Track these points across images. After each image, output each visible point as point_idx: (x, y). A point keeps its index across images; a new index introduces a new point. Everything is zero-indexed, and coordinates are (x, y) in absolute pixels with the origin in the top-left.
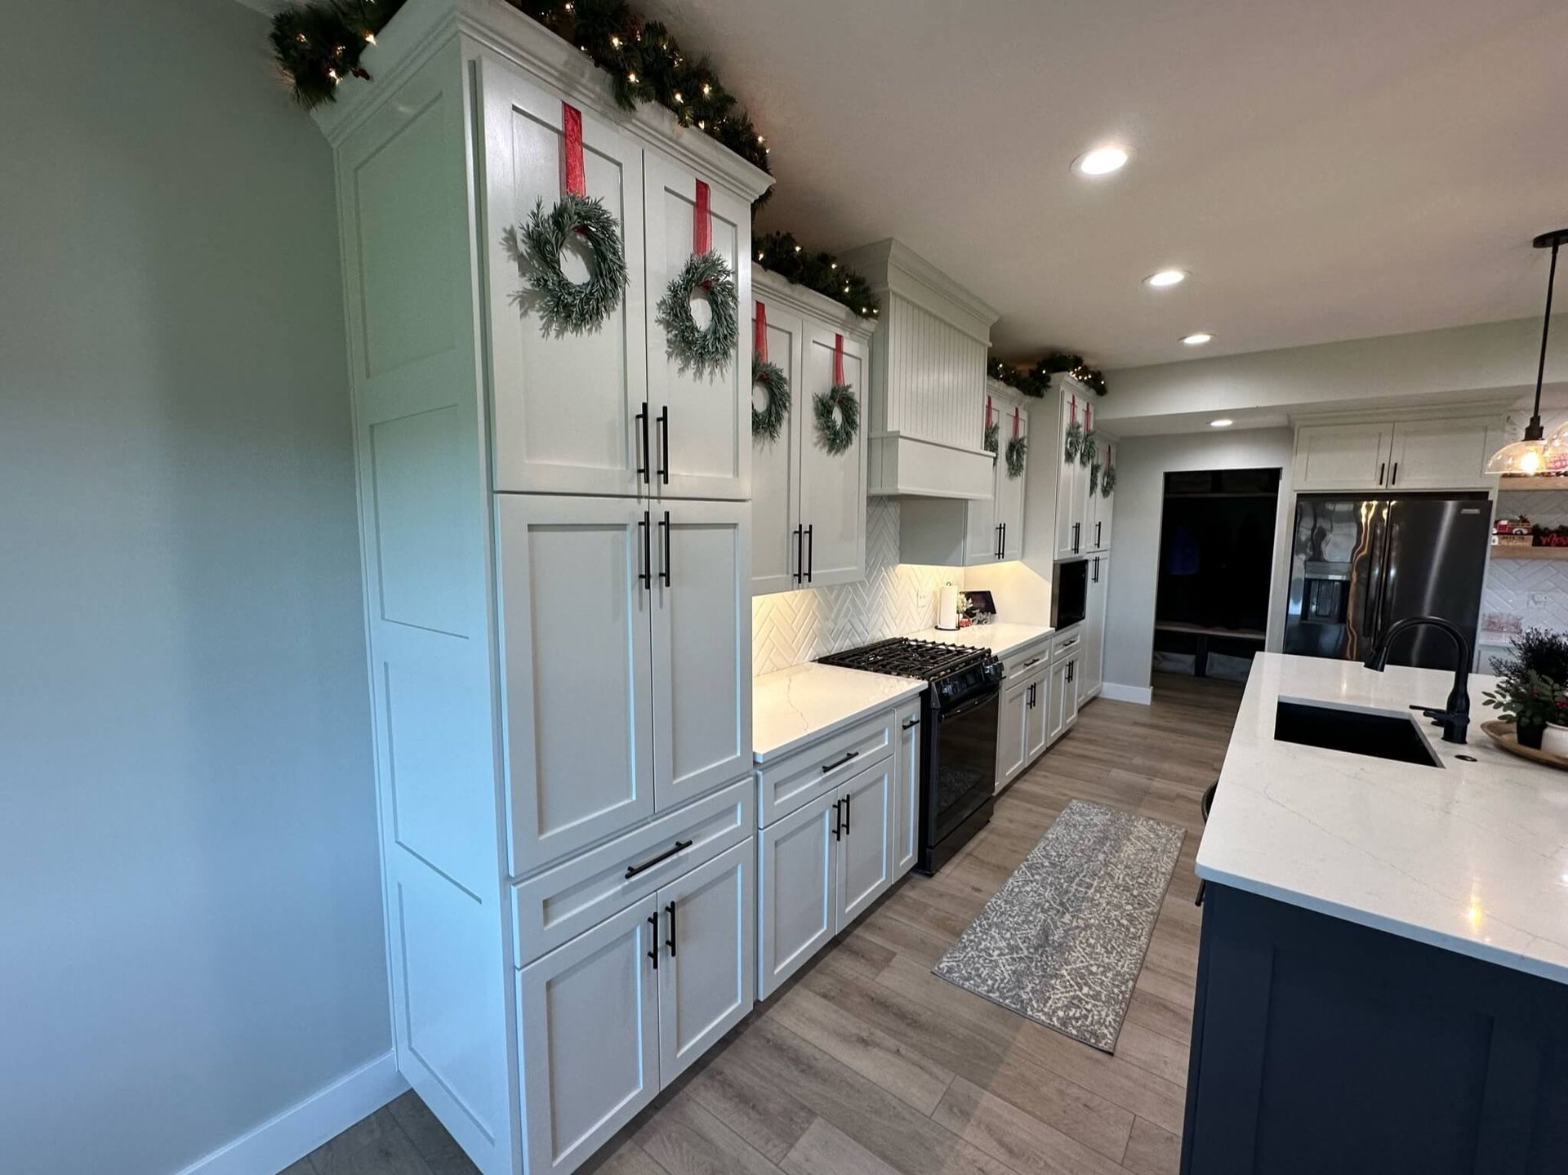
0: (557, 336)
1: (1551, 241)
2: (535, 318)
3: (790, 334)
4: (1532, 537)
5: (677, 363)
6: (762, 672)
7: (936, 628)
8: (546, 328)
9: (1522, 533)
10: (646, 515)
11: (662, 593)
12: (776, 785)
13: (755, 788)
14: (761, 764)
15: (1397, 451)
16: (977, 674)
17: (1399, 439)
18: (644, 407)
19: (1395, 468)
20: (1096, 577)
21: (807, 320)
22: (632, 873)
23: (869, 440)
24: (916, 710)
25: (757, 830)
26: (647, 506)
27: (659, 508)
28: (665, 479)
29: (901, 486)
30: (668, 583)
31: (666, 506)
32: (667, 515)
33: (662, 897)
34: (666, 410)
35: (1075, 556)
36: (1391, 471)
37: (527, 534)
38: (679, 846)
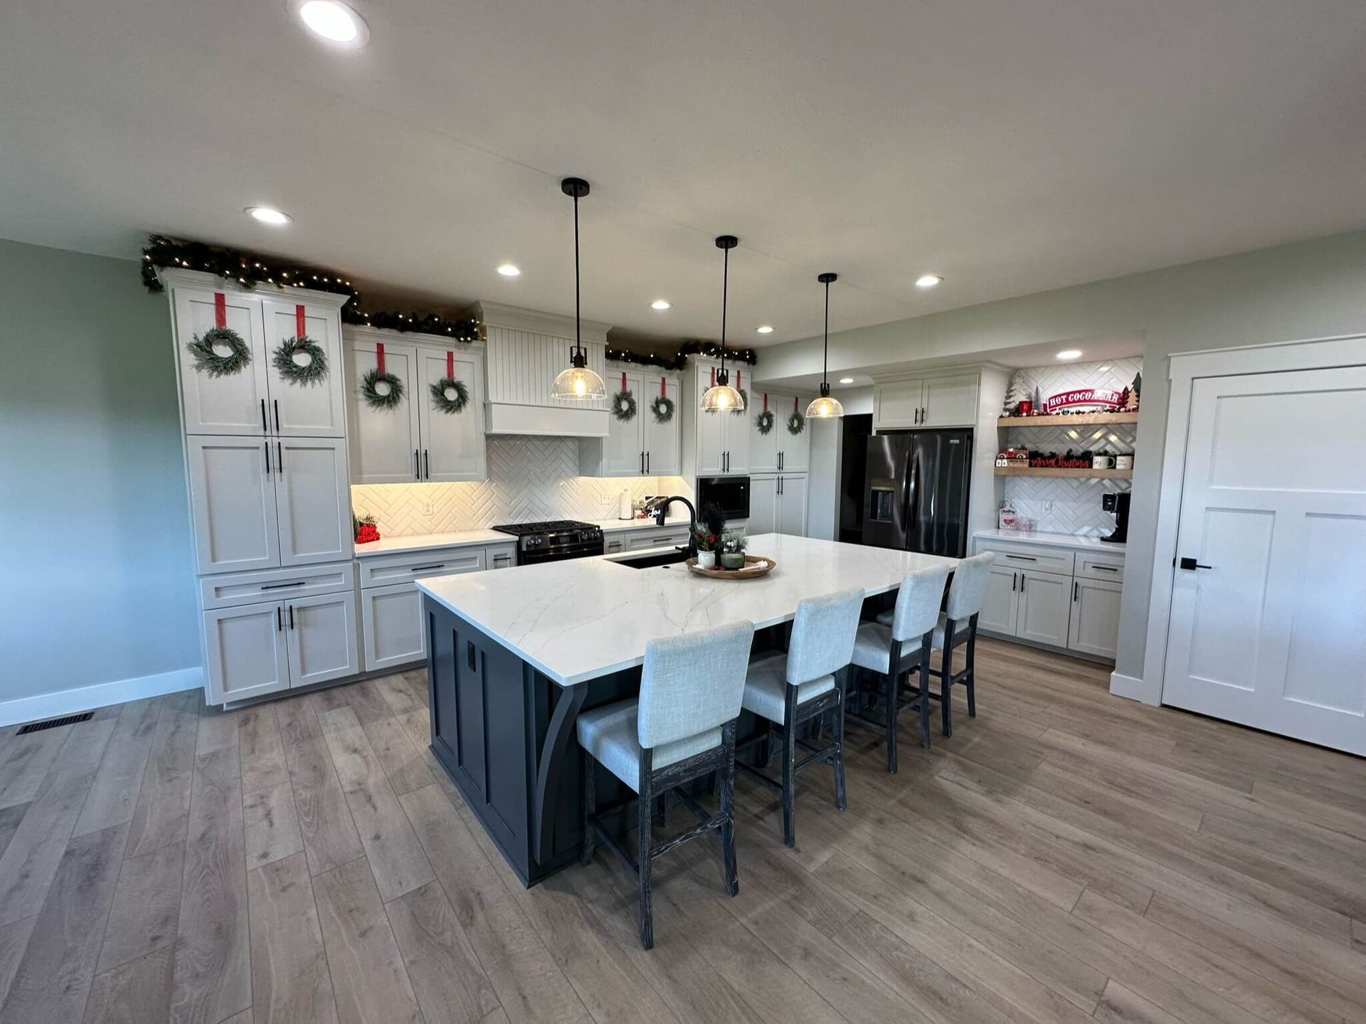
0: (217, 377)
1: (825, 279)
2: (205, 372)
3: (407, 356)
4: (1028, 460)
5: (288, 382)
6: (434, 531)
7: (620, 519)
8: (211, 375)
9: (1022, 458)
10: (266, 443)
11: (281, 476)
12: (372, 570)
13: (356, 569)
14: (358, 558)
15: (925, 400)
16: (574, 538)
17: (925, 392)
18: (263, 401)
19: (923, 412)
20: (780, 490)
21: (421, 347)
22: (267, 588)
23: (484, 405)
24: (511, 552)
25: (357, 589)
26: (269, 440)
27: (276, 440)
28: (278, 429)
29: (496, 430)
30: (281, 471)
31: (281, 440)
32: (279, 443)
33: (288, 604)
34: (276, 401)
35: (725, 474)
36: (921, 414)
37: (202, 450)
38: (299, 584)
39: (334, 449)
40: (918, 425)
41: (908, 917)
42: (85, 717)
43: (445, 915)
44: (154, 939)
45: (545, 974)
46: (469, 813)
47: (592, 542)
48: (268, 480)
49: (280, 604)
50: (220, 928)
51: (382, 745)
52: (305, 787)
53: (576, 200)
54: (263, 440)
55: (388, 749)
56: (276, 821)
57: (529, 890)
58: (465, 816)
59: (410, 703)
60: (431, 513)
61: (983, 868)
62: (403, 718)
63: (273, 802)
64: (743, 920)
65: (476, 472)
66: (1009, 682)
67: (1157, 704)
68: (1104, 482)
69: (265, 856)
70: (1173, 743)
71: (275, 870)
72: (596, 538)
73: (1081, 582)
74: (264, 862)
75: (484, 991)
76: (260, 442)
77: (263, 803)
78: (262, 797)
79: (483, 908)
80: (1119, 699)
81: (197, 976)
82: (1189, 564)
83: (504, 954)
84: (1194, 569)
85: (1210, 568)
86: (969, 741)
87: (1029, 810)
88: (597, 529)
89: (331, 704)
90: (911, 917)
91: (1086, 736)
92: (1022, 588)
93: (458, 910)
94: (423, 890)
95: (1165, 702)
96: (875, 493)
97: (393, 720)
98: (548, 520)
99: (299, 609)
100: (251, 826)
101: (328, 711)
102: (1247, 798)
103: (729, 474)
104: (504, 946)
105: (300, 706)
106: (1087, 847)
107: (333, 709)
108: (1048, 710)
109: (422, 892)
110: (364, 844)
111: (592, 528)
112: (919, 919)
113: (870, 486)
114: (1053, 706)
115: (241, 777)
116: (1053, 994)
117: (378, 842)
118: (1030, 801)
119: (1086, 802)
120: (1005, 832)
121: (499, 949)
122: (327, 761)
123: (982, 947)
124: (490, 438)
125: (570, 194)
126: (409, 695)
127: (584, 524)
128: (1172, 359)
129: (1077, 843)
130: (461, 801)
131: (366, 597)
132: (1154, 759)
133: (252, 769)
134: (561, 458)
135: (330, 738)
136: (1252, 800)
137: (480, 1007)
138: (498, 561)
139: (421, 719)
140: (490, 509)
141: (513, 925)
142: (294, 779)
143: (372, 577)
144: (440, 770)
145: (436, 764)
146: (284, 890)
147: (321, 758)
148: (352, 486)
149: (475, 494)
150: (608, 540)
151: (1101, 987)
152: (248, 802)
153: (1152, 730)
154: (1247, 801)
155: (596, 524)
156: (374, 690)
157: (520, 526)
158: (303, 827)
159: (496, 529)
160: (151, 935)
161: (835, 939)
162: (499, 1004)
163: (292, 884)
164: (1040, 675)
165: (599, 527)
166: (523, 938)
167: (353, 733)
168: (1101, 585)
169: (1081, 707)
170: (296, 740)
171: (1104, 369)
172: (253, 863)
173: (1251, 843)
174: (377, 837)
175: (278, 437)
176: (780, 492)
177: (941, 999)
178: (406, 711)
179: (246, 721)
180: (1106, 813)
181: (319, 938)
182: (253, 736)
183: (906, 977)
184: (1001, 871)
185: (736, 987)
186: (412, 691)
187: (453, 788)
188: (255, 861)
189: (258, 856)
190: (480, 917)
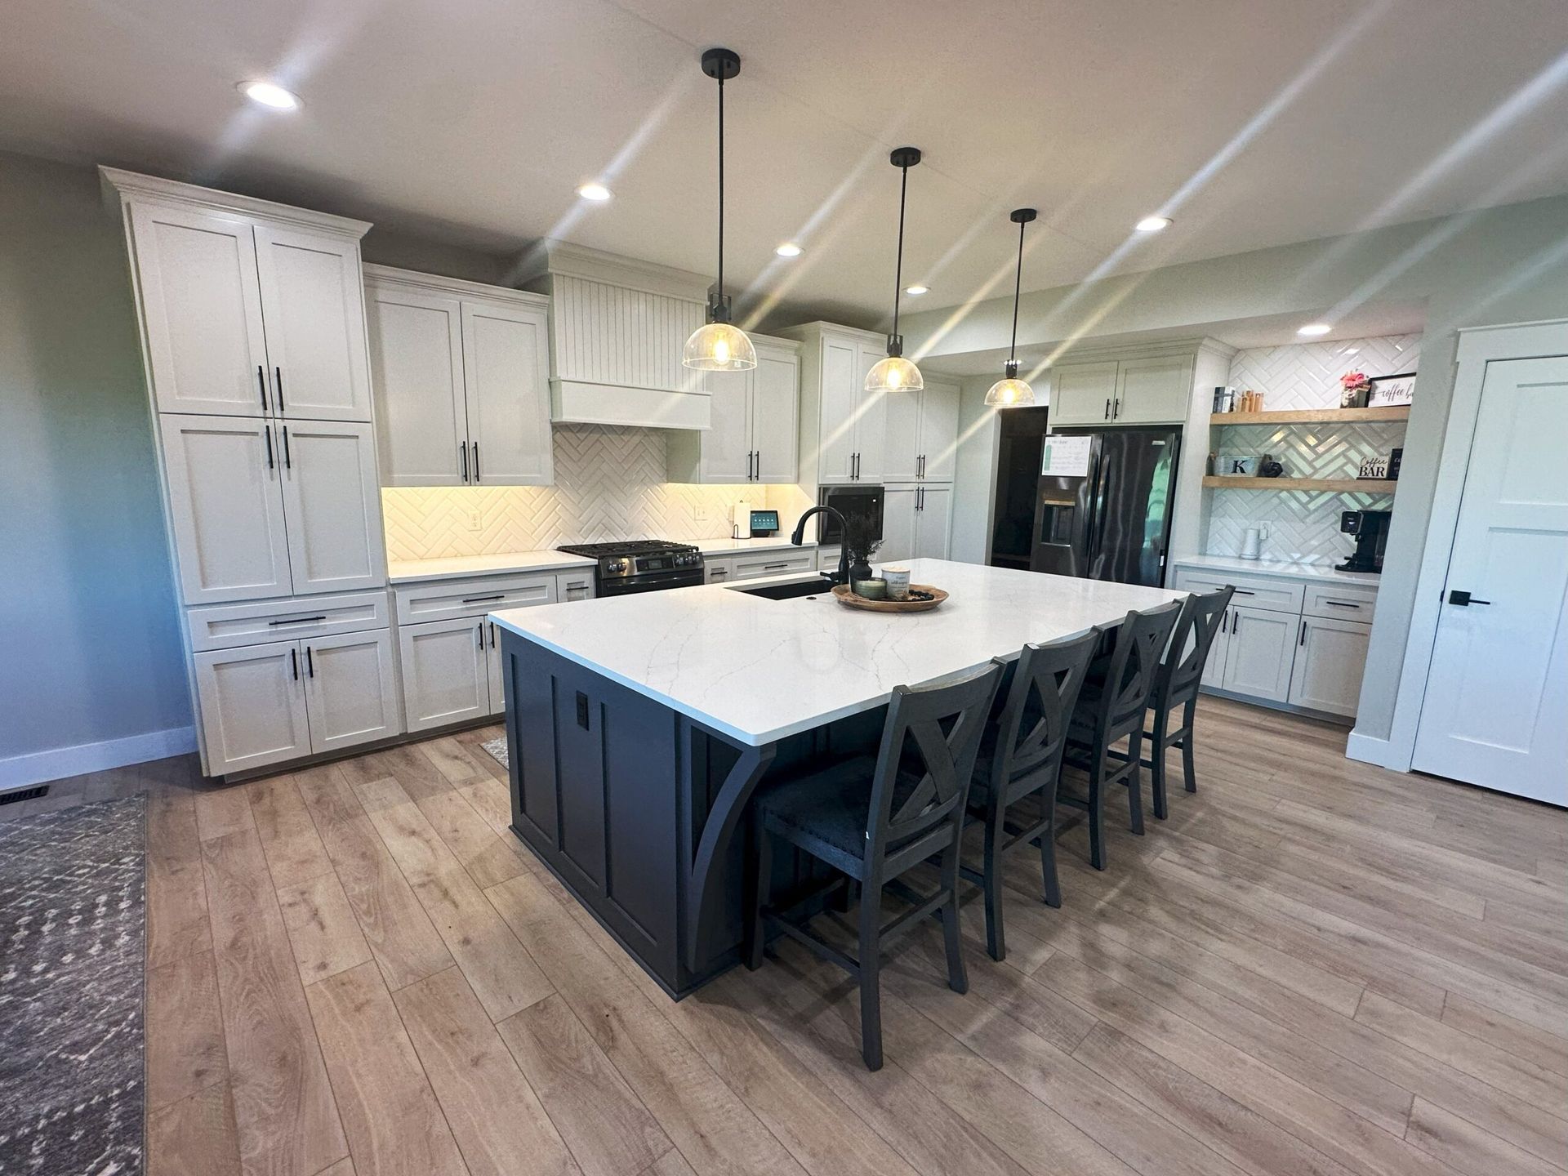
1: (1021, 217)
3: (448, 312)
10: (268, 427)
11: (289, 473)
12: (412, 601)
13: (392, 598)
14: (393, 585)
15: (1120, 389)
16: (667, 562)
17: (1121, 376)
18: (260, 367)
19: (1117, 403)
20: (920, 505)
21: (466, 301)
22: (277, 623)
23: (550, 383)
24: (588, 579)
25: (395, 626)
26: (270, 423)
27: (280, 424)
28: (282, 409)
29: (568, 417)
30: (289, 467)
31: (287, 423)
32: (285, 427)
33: (305, 644)
34: (278, 369)
35: (854, 482)
36: (1113, 407)
37: (181, 434)
38: (318, 618)
39: (357, 437)
40: (1109, 421)
41: (1159, 1028)
42: (39, 792)
43: (576, 1034)
44: (199, 1074)
45: (722, 1106)
46: (579, 910)
47: (689, 568)
48: (272, 478)
49: (295, 645)
50: (283, 1058)
51: (446, 826)
52: (357, 880)
53: (721, 83)
54: (263, 423)
55: (456, 831)
56: (328, 920)
57: (680, 1003)
58: (575, 913)
59: (470, 773)
60: (478, 527)
61: (1238, 968)
62: (466, 791)
63: (319, 899)
64: (960, 1037)
65: (540, 472)
66: (1223, 744)
67: (1406, 770)
68: (1342, 496)
69: (323, 966)
70: (1433, 816)
71: (340, 984)
72: (694, 563)
73: (1311, 622)
74: (323, 974)
75: (648, 1130)
76: (259, 426)
77: (305, 900)
78: (303, 893)
79: (624, 1028)
80: (1358, 765)
81: (267, 1119)
82: (1461, 599)
83: (664, 1084)
84: (1467, 605)
85: (1488, 603)
86: (1190, 816)
87: (1279, 897)
88: (694, 551)
89: (367, 774)
90: (1163, 1027)
91: (1330, 809)
92: (1235, 629)
93: (593, 1029)
94: (541, 1006)
95: (1415, 767)
96: (1050, 508)
97: (454, 794)
98: (629, 539)
99: (319, 652)
100: (295, 930)
101: (366, 782)
102: (1533, 881)
103: (858, 482)
104: (662, 1074)
105: (327, 777)
106: (1356, 940)
107: (371, 780)
108: (1274, 778)
109: (541, 1008)
110: (452, 950)
111: (687, 550)
112: (1173, 1029)
113: (1042, 500)
114: (1282, 773)
115: (268, 868)
116: (1351, 1115)
117: (469, 947)
118: (1278, 888)
119: (1344, 887)
120: (1258, 926)
121: (656, 1077)
122: (378, 847)
123: (1258, 1063)
124: (558, 428)
125: (712, 74)
126: (469, 763)
127: (676, 545)
128: (1462, 335)
129: (1346, 937)
130: (566, 894)
131: (406, 635)
132: (1411, 834)
133: (280, 857)
134: (644, 459)
135: (377, 817)
136: (1539, 883)
137: (649, 1151)
138: (574, 591)
139: (490, 792)
140: (554, 524)
141: (667, 1046)
142: (338, 868)
143: (412, 609)
144: (530, 857)
145: (524, 849)
146: (358, 1009)
147: (370, 842)
148: (383, 489)
149: (535, 503)
150: (708, 566)
151: (1406, 1104)
152: (286, 899)
153: (1403, 800)
154: (1531, 883)
155: (693, 544)
156: (421, 757)
157: (594, 546)
158: (366, 930)
159: (563, 549)
160: (194, 1068)
161: (1075, 1055)
162: (671, 1145)
163: (368, 1002)
164: (1259, 736)
165: (697, 549)
166: (685, 1062)
167: (406, 811)
168: (1337, 625)
169: (1313, 774)
170: (331, 819)
171: (1352, 351)
172: (309, 976)
173: (1548, 932)
174: (466, 941)
175: (283, 419)
176: (919, 507)
177: (1220, 1124)
178: (468, 782)
179: (258, 797)
180: (1369, 899)
181: (419, 1068)
182: (274, 814)
183: (1172, 1099)
184: (1260, 970)
185: (967, 1117)
186: (470, 758)
187: (553, 880)
188: (312, 973)
189: (314, 968)
190: (623, 1038)
